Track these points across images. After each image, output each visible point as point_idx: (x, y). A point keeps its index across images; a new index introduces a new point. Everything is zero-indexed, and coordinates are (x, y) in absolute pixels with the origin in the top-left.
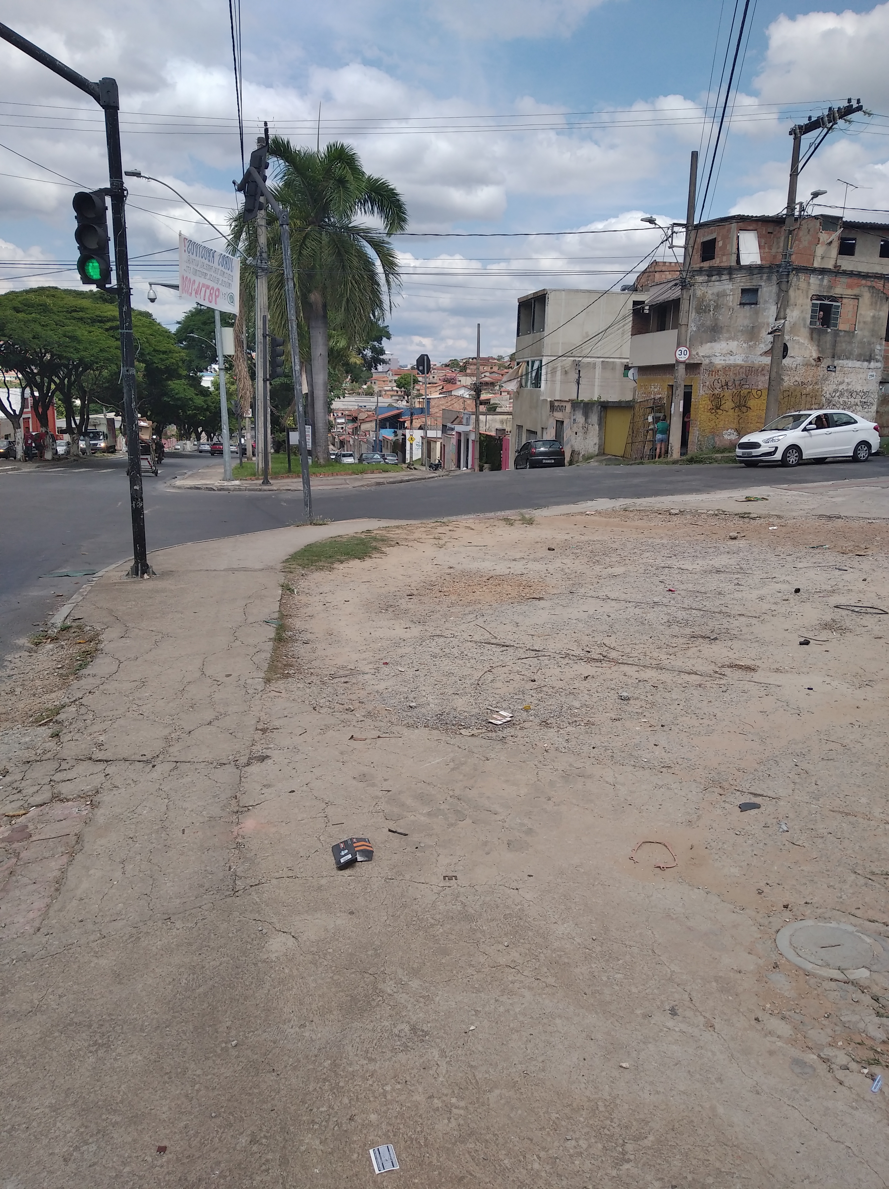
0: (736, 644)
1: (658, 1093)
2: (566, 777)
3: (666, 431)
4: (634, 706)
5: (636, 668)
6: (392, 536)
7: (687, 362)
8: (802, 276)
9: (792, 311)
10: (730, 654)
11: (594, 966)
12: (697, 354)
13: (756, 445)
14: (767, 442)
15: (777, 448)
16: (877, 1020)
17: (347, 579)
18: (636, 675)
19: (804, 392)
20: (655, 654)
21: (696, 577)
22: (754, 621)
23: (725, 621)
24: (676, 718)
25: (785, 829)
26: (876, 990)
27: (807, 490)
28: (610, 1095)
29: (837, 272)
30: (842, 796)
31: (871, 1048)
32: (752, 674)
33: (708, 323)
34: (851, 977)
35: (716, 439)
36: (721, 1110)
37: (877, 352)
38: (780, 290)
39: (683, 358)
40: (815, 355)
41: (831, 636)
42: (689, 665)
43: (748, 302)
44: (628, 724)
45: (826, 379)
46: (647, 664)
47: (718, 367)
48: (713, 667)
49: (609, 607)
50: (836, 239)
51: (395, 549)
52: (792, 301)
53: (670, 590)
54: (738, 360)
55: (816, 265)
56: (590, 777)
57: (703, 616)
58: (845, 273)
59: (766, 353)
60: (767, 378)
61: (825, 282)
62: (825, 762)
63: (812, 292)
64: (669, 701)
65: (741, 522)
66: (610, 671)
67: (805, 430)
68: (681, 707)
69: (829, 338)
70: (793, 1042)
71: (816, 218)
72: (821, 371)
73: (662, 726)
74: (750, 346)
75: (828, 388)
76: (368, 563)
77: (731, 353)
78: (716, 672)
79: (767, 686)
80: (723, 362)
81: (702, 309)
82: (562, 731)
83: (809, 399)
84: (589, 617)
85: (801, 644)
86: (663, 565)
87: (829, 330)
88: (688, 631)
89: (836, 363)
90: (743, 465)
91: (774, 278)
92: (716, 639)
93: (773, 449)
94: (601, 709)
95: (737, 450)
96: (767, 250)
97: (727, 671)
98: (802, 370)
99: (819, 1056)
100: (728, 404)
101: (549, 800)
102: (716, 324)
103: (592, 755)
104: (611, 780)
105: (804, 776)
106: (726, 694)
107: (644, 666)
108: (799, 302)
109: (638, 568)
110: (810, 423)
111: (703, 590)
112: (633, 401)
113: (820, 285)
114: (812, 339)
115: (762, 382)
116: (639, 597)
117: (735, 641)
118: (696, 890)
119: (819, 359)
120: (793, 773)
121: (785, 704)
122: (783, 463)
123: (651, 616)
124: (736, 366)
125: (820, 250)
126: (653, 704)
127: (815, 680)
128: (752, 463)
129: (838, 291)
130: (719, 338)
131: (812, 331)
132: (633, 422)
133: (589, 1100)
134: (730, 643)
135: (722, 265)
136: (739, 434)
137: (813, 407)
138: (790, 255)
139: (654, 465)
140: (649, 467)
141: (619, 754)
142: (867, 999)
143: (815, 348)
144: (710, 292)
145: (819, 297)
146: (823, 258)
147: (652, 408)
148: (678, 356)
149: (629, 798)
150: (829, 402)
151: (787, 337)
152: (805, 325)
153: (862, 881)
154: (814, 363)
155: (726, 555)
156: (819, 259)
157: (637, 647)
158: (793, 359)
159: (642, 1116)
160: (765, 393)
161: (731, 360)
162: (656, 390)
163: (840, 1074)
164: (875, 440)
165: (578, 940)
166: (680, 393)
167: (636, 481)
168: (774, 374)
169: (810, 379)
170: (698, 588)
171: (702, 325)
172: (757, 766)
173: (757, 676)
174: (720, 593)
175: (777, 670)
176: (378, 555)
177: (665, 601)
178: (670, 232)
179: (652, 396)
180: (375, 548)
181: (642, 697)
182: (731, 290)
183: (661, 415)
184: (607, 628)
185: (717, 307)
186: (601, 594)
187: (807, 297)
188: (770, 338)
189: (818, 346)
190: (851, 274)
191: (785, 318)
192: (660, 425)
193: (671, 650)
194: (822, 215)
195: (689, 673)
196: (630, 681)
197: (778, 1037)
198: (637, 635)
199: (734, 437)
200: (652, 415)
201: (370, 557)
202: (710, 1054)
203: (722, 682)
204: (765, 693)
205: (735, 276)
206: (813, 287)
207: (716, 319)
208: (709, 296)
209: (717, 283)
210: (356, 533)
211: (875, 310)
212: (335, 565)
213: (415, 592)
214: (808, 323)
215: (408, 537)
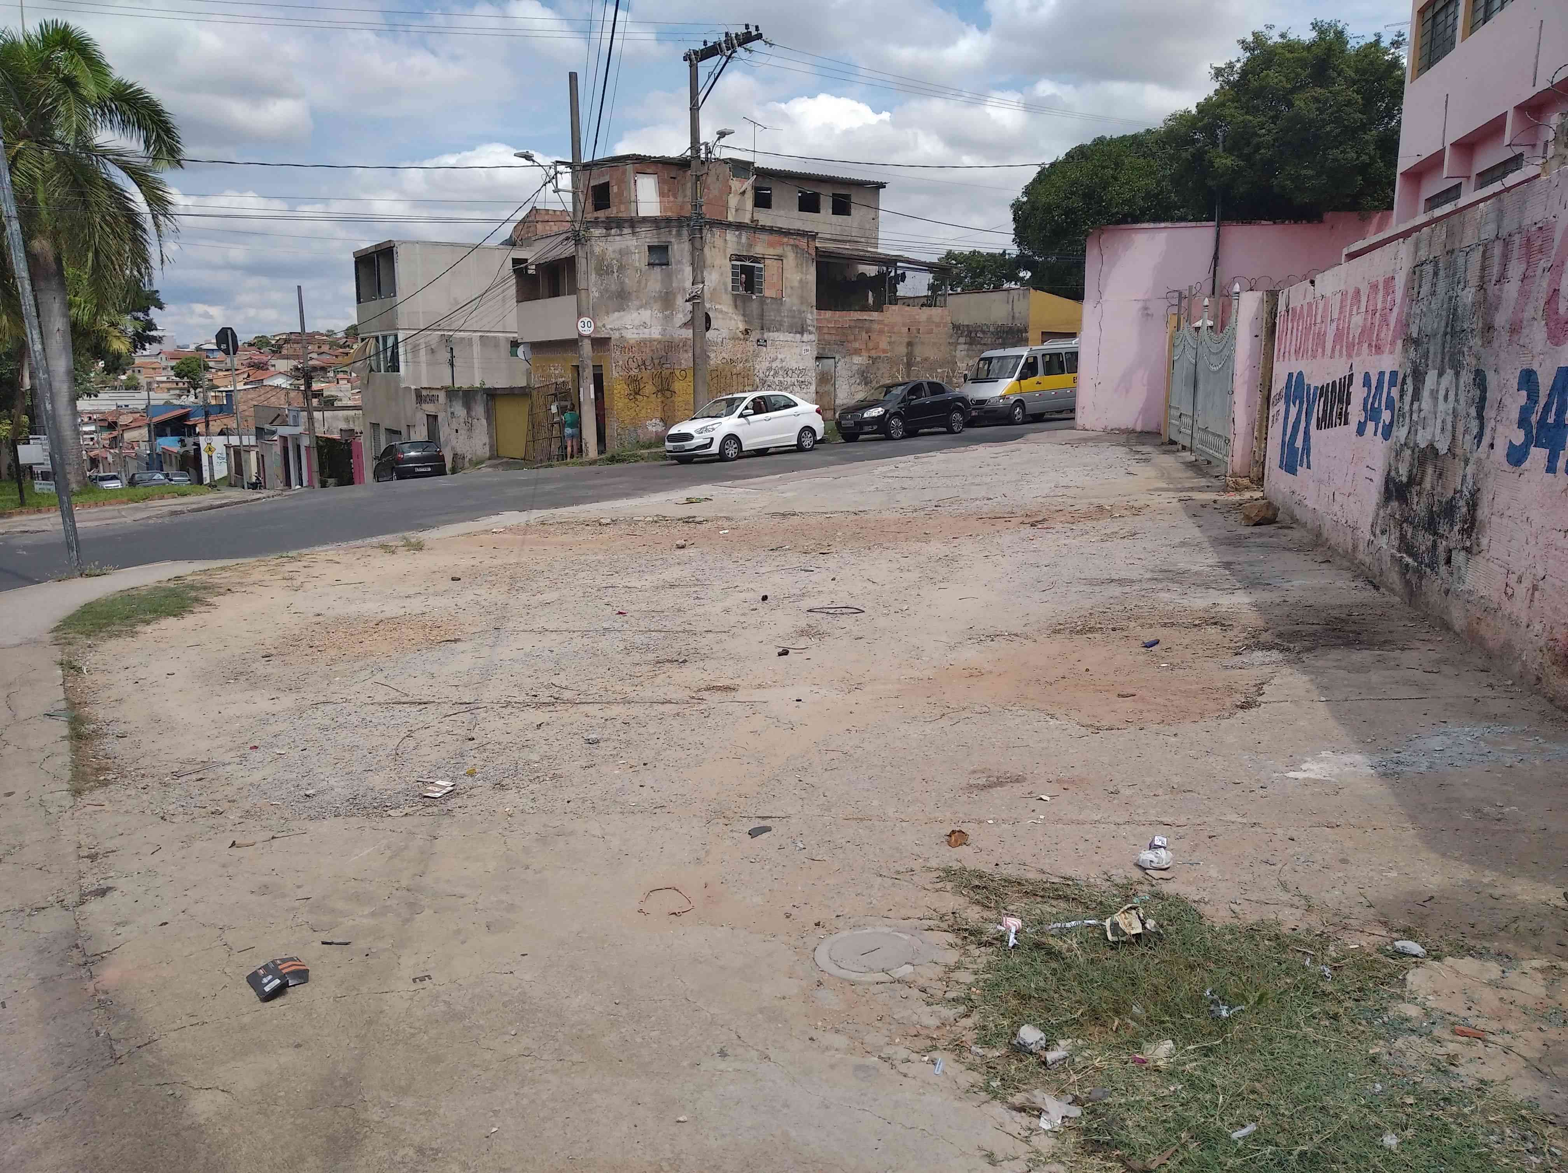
0: (709, 664)
2: (542, 839)
4: (605, 749)
5: (599, 706)
6: (216, 581)
7: (593, 336)
8: (717, 232)
9: (710, 274)
10: (705, 676)
12: (604, 326)
13: (688, 437)
14: (700, 432)
15: (712, 439)
16: (930, 1009)
17: (162, 645)
18: (600, 714)
19: (735, 371)
20: (618, 688)
21: (648, 594)
22: (724, 636)
23: (691, 640)
24: (659, 754)
25: (802, 846)
26: (921, 982)
27: (753, 487)
29: (755, 228)
30: (852, 803)
31: (927, 1037)
32: (733, 694)
33: (614, 288)
34: (897, 976)
35: (639, 431)
37: (809, 322)
38: (694, 248)
39: (587, 331)
40: (742, 326)
41: (810, 643)
42: (660, 694)
43: (657, 262)
44: (604, 769)
45: (757, 356)
46: (611, 699)
47: (632, 342)
48: (688, 692)
49: (549, 641)
50: (750, 188)
51: (228, 597)
52: (709, 262)
53: (620, 613)
54: (655, 333)
55: (730, 219)
56: (571, 834)
57: (665, 638)
58: (763, 229)
59: (685, 325)
60: (691, 354)
61: (744, 239)
62: (828, 773)
63: (730, 251)
64: (646, 736)
65: (686, 528)
66: (568, 715)
67: (741, 416)
68: (662, 741)
69: (755, 306)
70: (851, 1051)
71: (725, 161)
72: (751, 346)
73: (645, 764)
74: (666, 317)
75: (761, 367)
76: (189, 620)
77: (644, 325)
78: (693, 698)
79: (752, 703)
80: (635, 336)
81: (604, 270)
82: (523, 791)
83: (740, 379)
84: (527, 655)
85: (780, 654)
86: (604, 585)
87: (754, 297)
88: (651, 656)
89: (766, 335)
91: (685, 232)
92: (685, 661)
93: (708, 441)
94: (566, 758)
95: (667, 443)
96: (671, 198)
97: (705, 695)
98: (729, 345)
99: (879, 1057)
100: (649, 389)
101: (527, 868)
102: (622, 290)
103: (568, 810)
104: (598, 832)
105: (809, 789)
106: (709, 720)
107: (608, 703)
108: (717, 263)
109: (575, 591)
110: (747, 408)
111: (659, 609)
112: (528, 387)
113: (739, 243)
114: (735, 306)
115: (686, 359)
116: (584, 625)
117: (707, 662)
118: (720, 928)
119: (746, 332)
120: (798, 789)
121: (775, 720)
123: (604, 644)
124: (652, 341)
125: (733, 201)
126: (628, 743)
127: (802, 690)
129: (759, 250)
130: (628, 306)
131: (736, 298)
132: (531, 414)
134: (701, 664)
135: (621, 215)
138: (701, 206)
140: (559, 470)
141: (601, 803)
142: (915, 993)
143: (741, 318)
144: (610, 249)
145: (739, 258)
146: (737, 210)
147: (555, 395)
148: (580, 329)
149: (624, 848)
150: (764, 382)
151: (708, 305)
152: (726, 290)
154: (741, 336)
155: (677, 567)
156: (733, 211)
157: (594, 682)
158: (717, 332)
160: (690, 373)
161: (645, 334)
162: (557, 372)
163: (902, 1068)
164: (819, 425)
166: (587, 376)
168: (698, 350)
169: (739, 356)
170: (653, 607)
171: (607, 290)
172: (758, 789)
173: (740, 696)
174: (679, 610)
175: (760, 686)
176: (203, 609)
177: (617, 626)
178: (552, 172)
179: (553, 381)
180: (197, 600)
181: (613, 737)
182: (636, 247)
183: (568, 404)
184: (552, 665)
185: (621, 268)
186: (536, 627)
187: (725, 257)
188: (689, 306)
189: (744, 315)
190: (771, 230)
191: (703, 282)
193: (637, 681)
194: (731, 159)
195: (663, 703)
196: (594, 722)
197: (836, 1050)
198: (591, 669)
199: (660, 428)
200: (556, 403)
201: (192, 612)
202: (770, 1084)
203: (702, 707)
204: (751, 711)
205: (638, 230)
206: (730, 245)
207: (623, 283)
208: (610, 254)
209: (618, 238)
210: (159, 582)
211: (802, 273)
212: (139, 628)
213: (274, 652)
214: (730, 289)
215: (244, 580)
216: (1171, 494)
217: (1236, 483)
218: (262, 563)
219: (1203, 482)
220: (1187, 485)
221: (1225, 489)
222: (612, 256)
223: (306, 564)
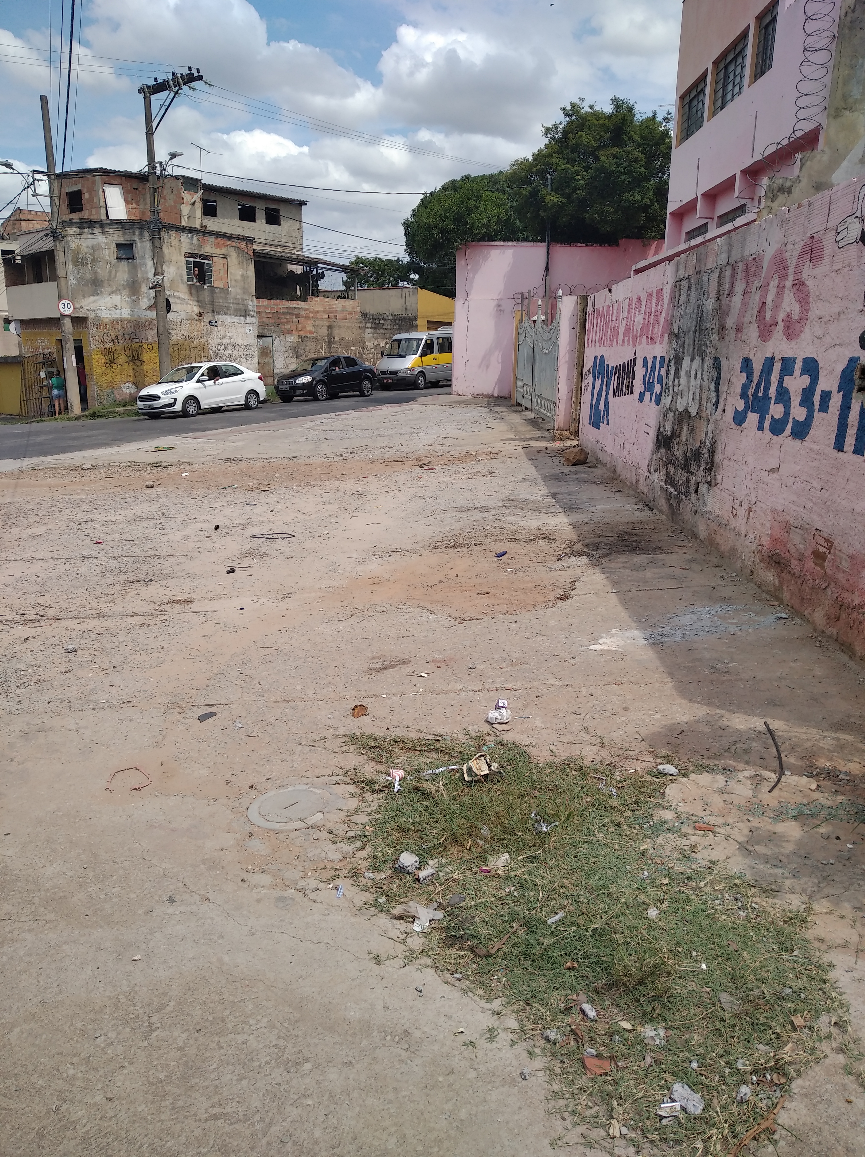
0: (171, 582)
1: (171, 967)
2: (25, 735)
3: (63, 386)
4: (82, 656)
5: (78, 621)
7: (73, 315)
8: (173, 234)
9: (169, 267)
10: (167, 592)
11: (90, 890)
12: (82, 307)
13: (156, 398)
14: (166, 393)
15: (176, 399)
16: (334, 847)
18: (79, 627)
19: (192, 345)
20: (94, 605)
21: (121, 526)
22: (183, 559)
23: (156, 563)
24: (126, 658)
25: (240, 726)
26: (329, 826)
27: (209, 437)
28: (128, 986)
29: (204, 232)
30: (281, 688)
31: (333, 869)
32: (190, 605)
33: (88, 276)
34: (310, 823)
35: (116, 393)
36: (226, 959)
37: (250, 308)
38: (154, 247)
39: (67, 311)
40: (197, 310)
41: (252, 562)
42: (129, 609)
43: (124, 256)
44: (80, 673)
45: (210, 333)
46: (88, 615)
47: (106, 320)
48: (153, 606)
49: (35, 568)
50: (198, 200)
52: (167, 258)
53: (97, 543)
54: (125, 313)
55: (184, 224)
56: (51, 729)
57: (135, 562)
58: (211, 233)
59: (150, 308)
60: (155, 332)
61: (195, 241)
62: (263, 666)
63: (184, 250)
64: (116, 644)
65: (155, 472)
66: (51, 629)
67: (199, 381)
68: (129, 647)
69: (206, 295)
70: (274, 886)
71: (177, 178)
72: (205, 326)
73: (114, 667)
74: (133, 301)
75: (213, 342)
77: (116, 307)
78: (157, 610)
79: (205, 613)
80: (109, 316)
81: (79, 262)
82: (11, 695)
83: (197, 352)
84: (17, 580)
85: (228, 572)
86: (85, 519)
87: (205, 287)
88: (123, 578)
89: (216, 318)
90: (146, 417)
91: (146, 233)
92: (151, 581)
93: (172, 401)
94: (48, 665)
95: (138, 403)
96: (135, 206)
97: (167, 607)
98: (187, 324)
99: (296, 889)
100: (122, 358)
101: (12, 761)
102: (96, 278)
103: (48, 709)
104: (73, 727)
105: (248, 680)
106: (169, 628)
107: (85, 618)
108: (174, 258)
109: (60, 525)
110: (203, 375)
111: (130, 538)
112: (20, 356)
113: (191, 244)
114: (191, 294)
115: (151, 335)
116: (67, 553)
117: (169, 580)
118: (174, 798)
119: (201, 314)
120: (239, 680)
121: (223, 626)
122: (184, 414)
123: (83, 569)
124: (122, 320)
125: (185, 210)
126: (101, 650)
127: (245, 601)
128: (155, 415)
129: (208, 249)
130: (101, 292)
131: (190, 287)
132: (24, 378)
133: (110, 998)
134: (164, 582)
135: (92, 217)
136: (137, 387)
137: (202, 359)
138: (158, 213)
139: (55, 422)
140: (49, 424)
141: (76, 702)
142: (324, 835)
143: (196, 303)
144: (84, 245)
145: (192, 255)
146: (189, 217)
147: (43, 363)
148: (62, 310)
149: (94, 739)
150: (216, 355)
151: (168, 293)
152: (182, 280)
153: (307, 749)
154: (197, 318)
155: (146, 503)
156: (186, 218)
157: (74, 601)
158: (176, 314)
159: (161, 991)
160: (156, 346)
161: (116, 314)
162: (44, 344)
163: (313, 896)
164: (261, 389)
165: (69, 874)
166: (70, 346)
167: (39, 439)
168: (161, 328)
169: (195, 333)
170: (125, 537)
171: (82, 278)
172: (207, 682)
173: (194, 607)
174: (147, 539)
175: (212, 599)
177: (94, 553)
178: (30, 180)
179: (41, 351)
181: (89, 646)
182: (106, 244)
183: (54, 370)
184: (39, 588)
185: (94, 260)
186: (25, 556)
187: (181, 254)
188: (152, 293)
189: (198, 301)
190: (217, 235)
191: (163, 274)
192: (54, 380)
193: (110, 598)
194: (182, 176)
195: (131, 616)
196: (73, 634)
197: (262, 887)
198: (72, 589)
199: (133, 390)
200: (44, 370)
202: (209, 921)
203: (164, 618)
204: (204, 619)
205: (107, 230)
206: (184, 245)
207: (95, 273)
208: (84, 249)
209: (90, 236)
211: (243, 269)
214: (185, 280)
216: (517, 443)
217: (561, 435)
219: (539, 434)
220: (528, 436)
221: (553, 439)
222: (86, 250)
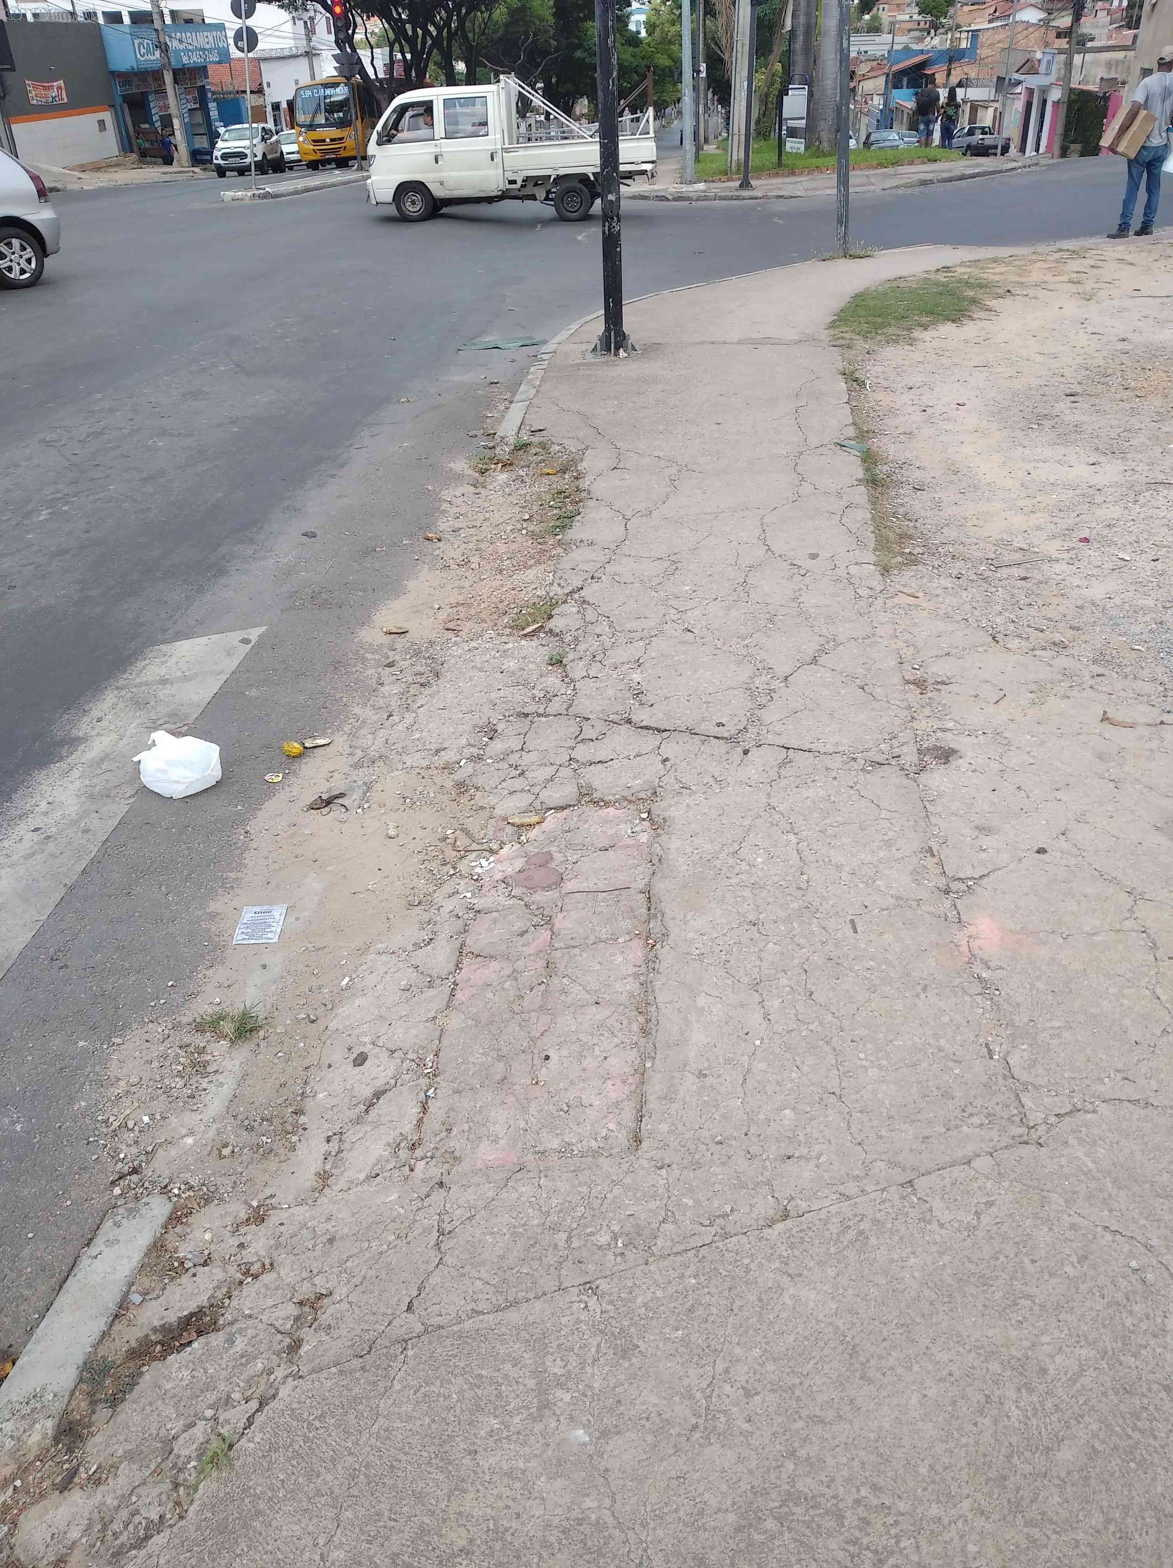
6: (992, 277)
17: (944, 360)
51: (1008, 301)
76: (970, 330)
176: (982, 314)
180: (974, 301)
201: (971, 318)
210: (927, 272)
212: (916, 334)
213: (1079, 389)
215: (1023, 280)
218: (1040, 258)
223: (1093, 263)
